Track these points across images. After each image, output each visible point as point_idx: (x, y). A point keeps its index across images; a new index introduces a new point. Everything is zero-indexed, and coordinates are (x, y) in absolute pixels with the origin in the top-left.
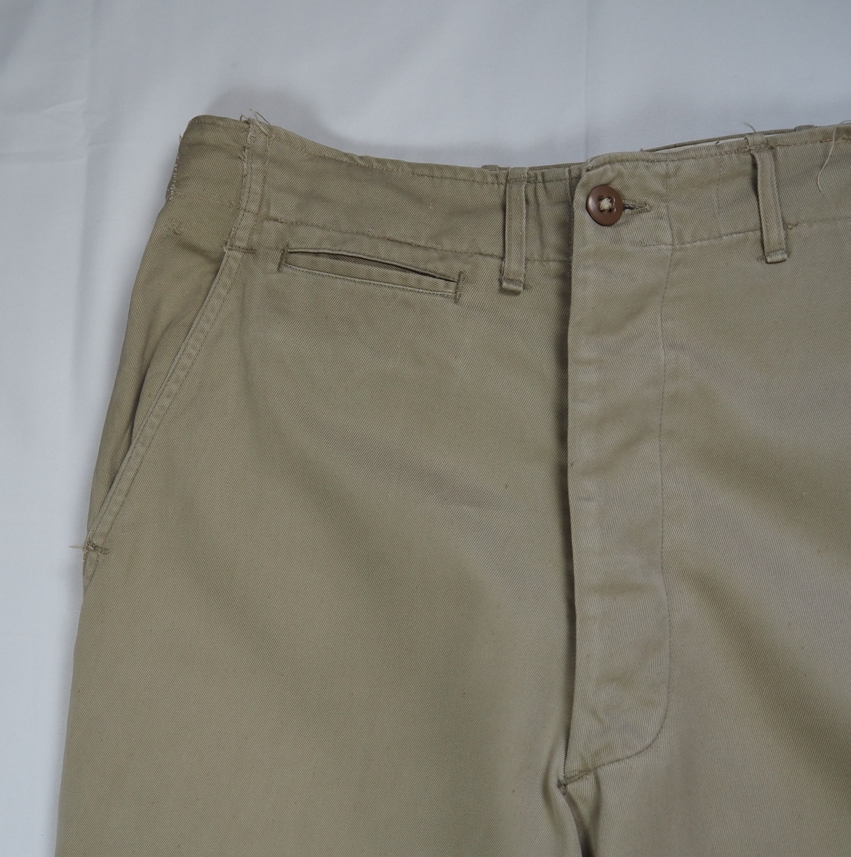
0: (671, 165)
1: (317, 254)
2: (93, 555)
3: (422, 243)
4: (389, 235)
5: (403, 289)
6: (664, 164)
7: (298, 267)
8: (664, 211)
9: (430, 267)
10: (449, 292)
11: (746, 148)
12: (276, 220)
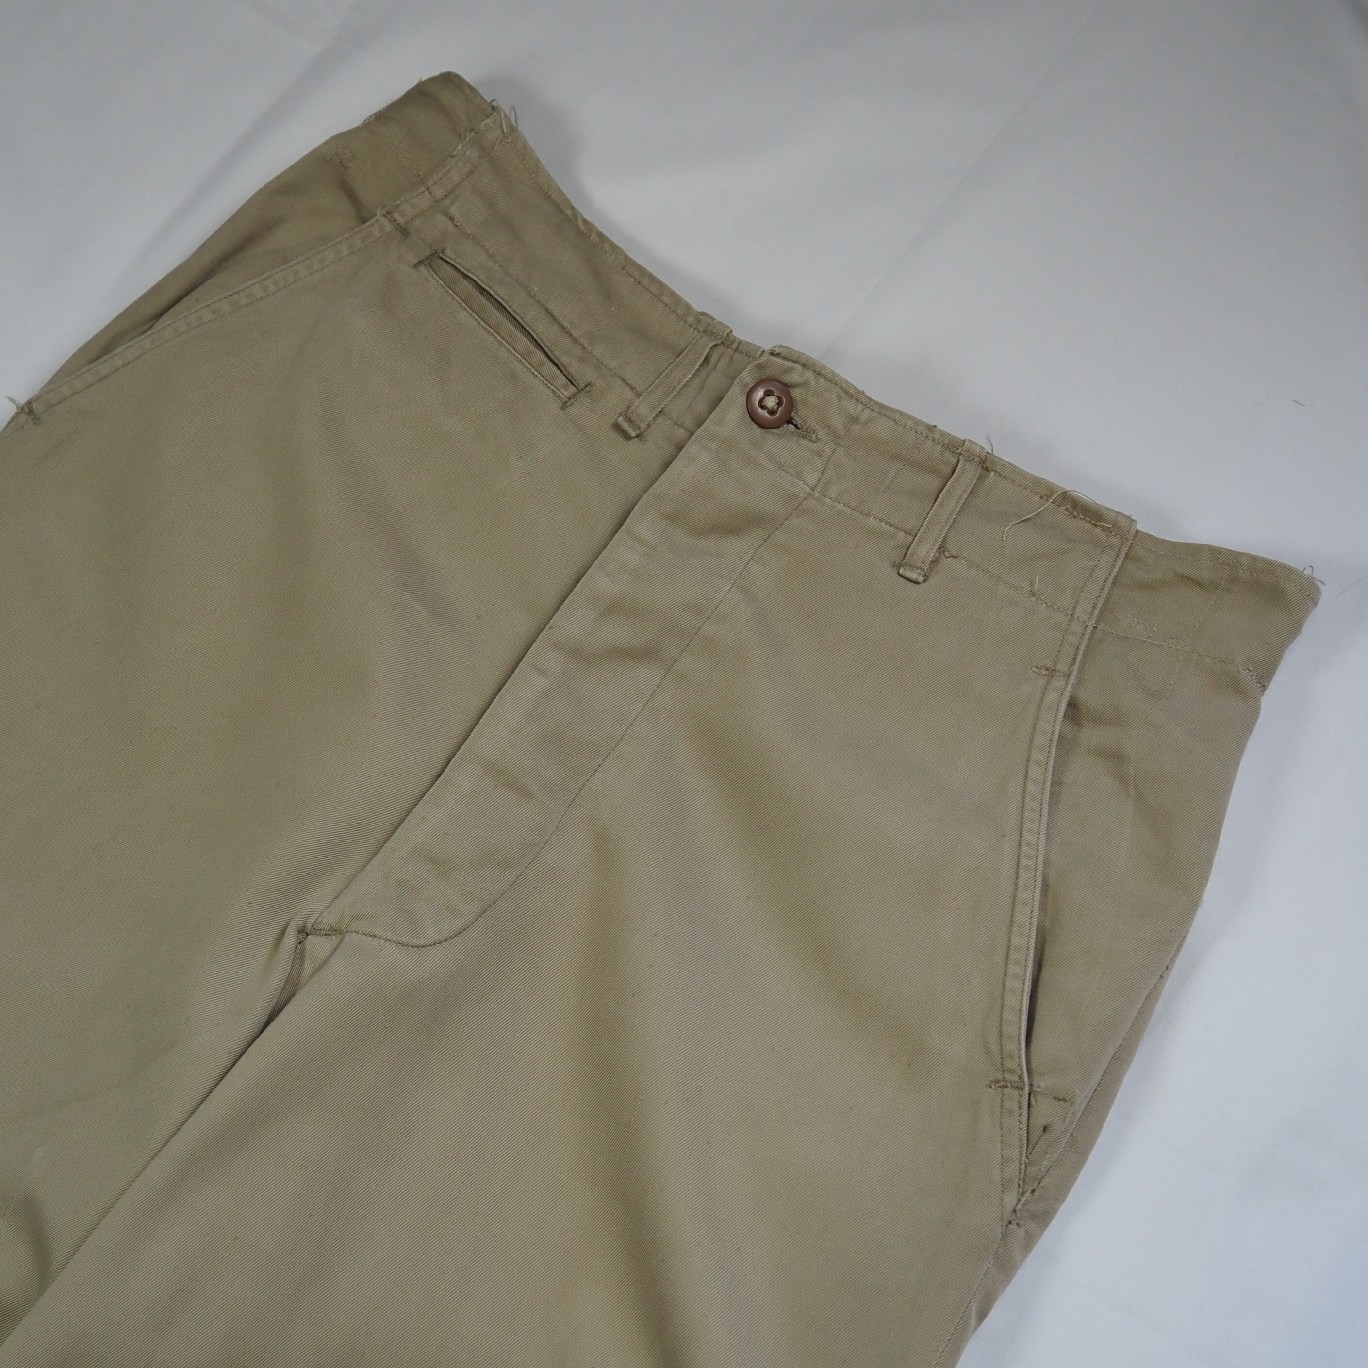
0: (867, 412)
1: (465, 276)
2: (23, 418)
3: (576, 334)
4: (551, 306)
5: (521, 361)
6: (860, 407)
7: (437, 275)
8: (828, 452)
9: (565, 360)
10: (563, 394)
11: (958, 449)
12: (452, 219)
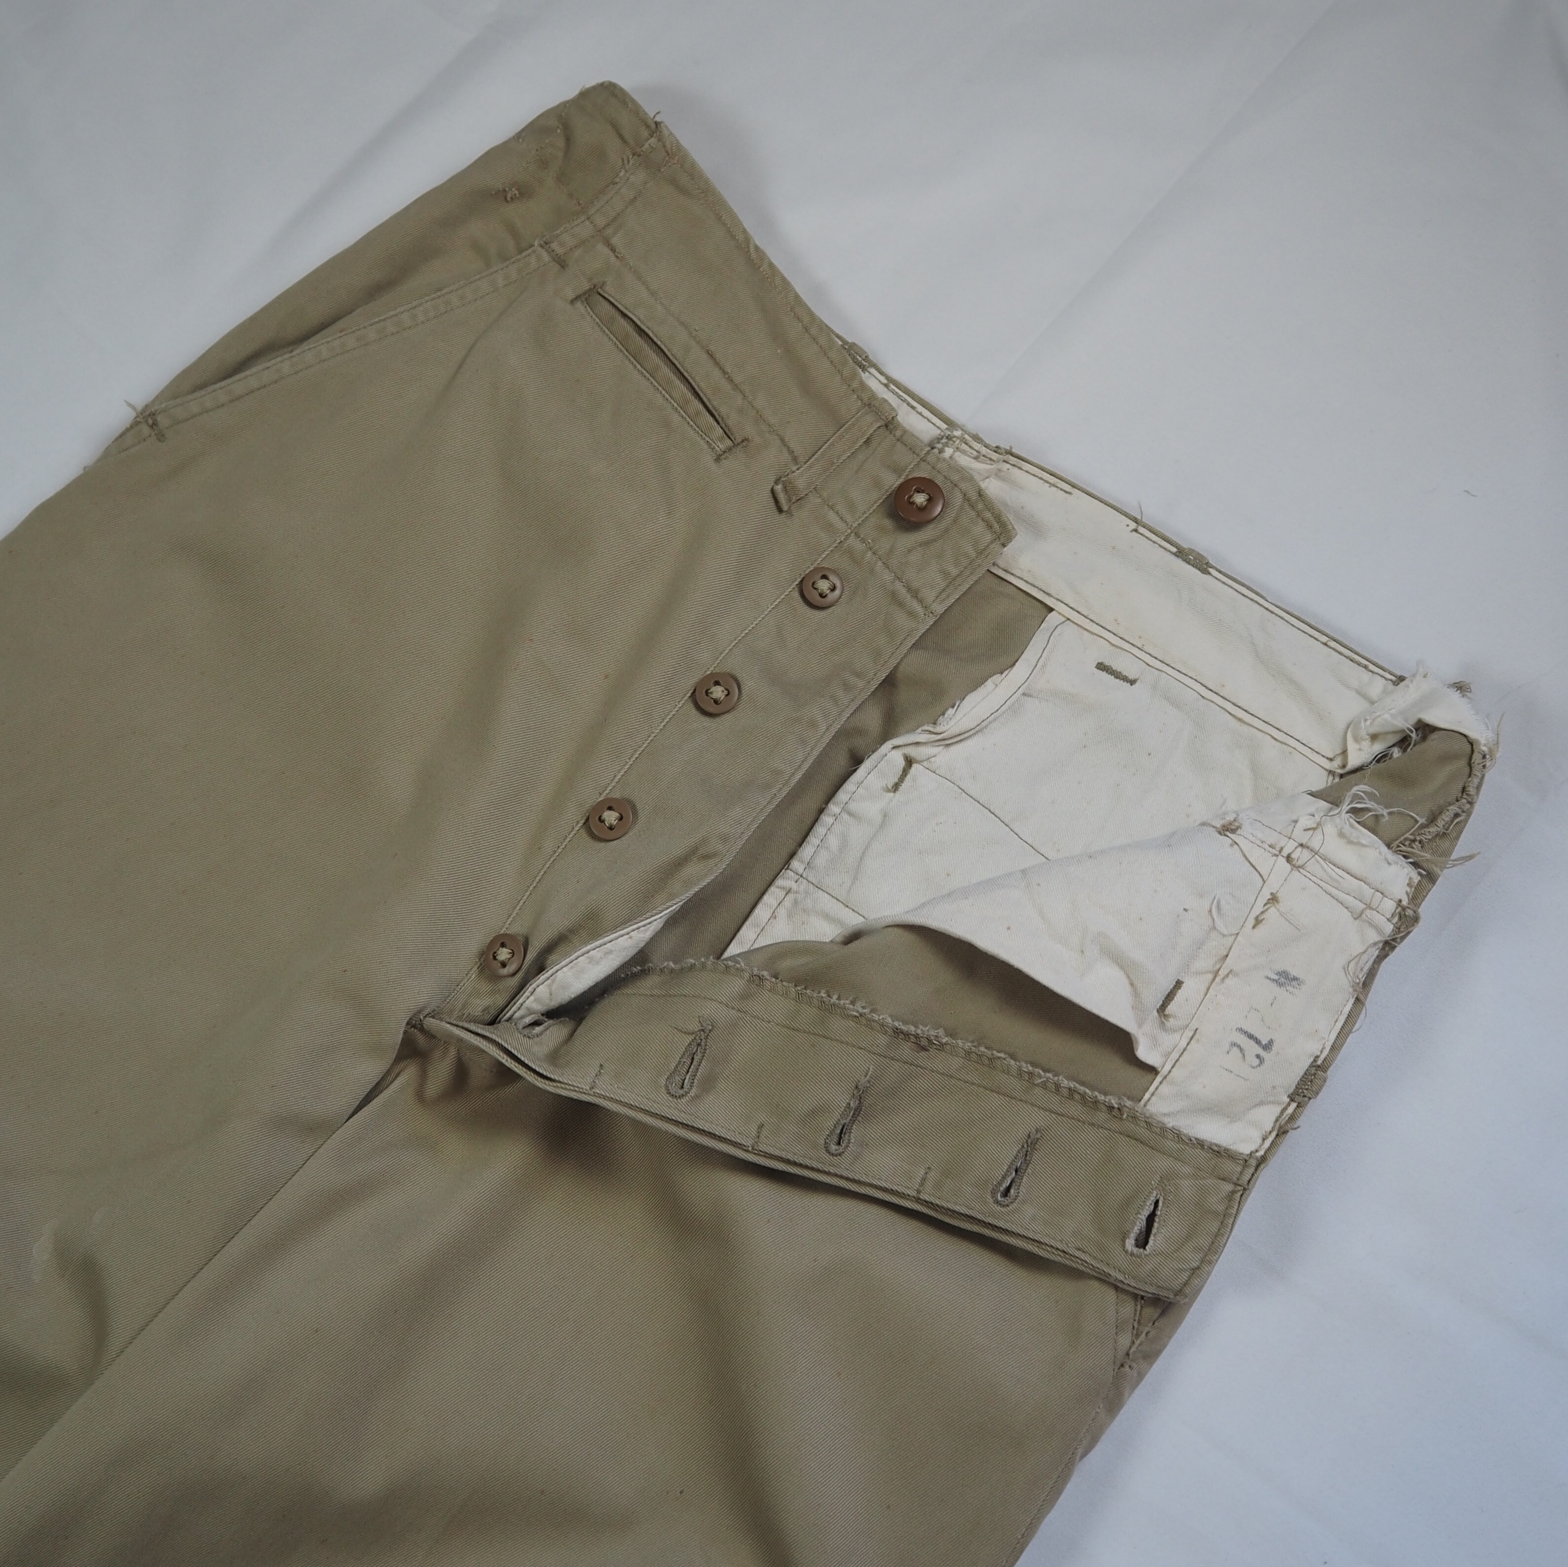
1: (624, 315)
2: (146, 430)
3: (737, 381)
4: (713, 348)
7: (593, 312)
9: (723, 411)
10: (718, 447)
12: (613, 250)
